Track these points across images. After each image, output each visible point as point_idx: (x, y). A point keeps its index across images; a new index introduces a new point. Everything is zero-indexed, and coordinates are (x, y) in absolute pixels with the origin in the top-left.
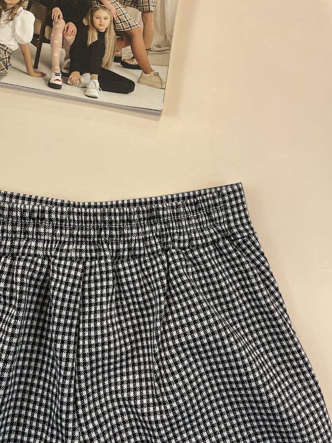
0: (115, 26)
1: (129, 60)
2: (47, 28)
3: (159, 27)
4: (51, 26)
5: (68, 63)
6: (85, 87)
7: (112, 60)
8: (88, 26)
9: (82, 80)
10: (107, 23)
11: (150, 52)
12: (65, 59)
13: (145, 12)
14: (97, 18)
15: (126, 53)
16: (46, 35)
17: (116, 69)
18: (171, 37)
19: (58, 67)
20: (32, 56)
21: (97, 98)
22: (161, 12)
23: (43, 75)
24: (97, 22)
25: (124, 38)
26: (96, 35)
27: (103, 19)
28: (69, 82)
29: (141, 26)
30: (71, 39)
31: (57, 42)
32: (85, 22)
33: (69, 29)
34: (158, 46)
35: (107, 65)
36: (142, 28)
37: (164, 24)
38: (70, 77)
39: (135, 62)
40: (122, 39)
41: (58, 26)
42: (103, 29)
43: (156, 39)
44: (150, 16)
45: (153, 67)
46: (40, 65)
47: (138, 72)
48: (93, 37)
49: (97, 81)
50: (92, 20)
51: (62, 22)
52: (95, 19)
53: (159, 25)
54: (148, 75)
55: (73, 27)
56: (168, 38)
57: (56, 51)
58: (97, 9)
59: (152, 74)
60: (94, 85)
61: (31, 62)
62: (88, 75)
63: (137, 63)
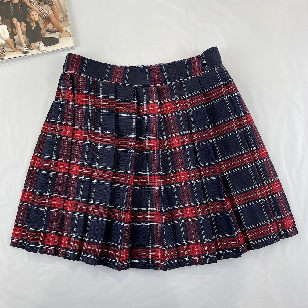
0: (41, 16)
1: (52, 29)
2: (13, 29)
3: (60, 10)
4: (15, 27)
5: (28, 40)
6: (38, 48)
7: (45, 32)
8: (30, 21)
9: (36, 45)
10: (37, 16)
11: (60, 22)
12: (26, 39)
13: (52, 5)
14: (32, 16)
15: (50, 27)
16: (15, 32)
17: (48, 35)
18: (66, 12)
19: (24, 44)
20: (12, 44)
21: (45, 51)
22: (58, 3)
23: (20, 50)
24: (33, 17)
25: (47, 20)
26: (34, 24)
27: (35, 15)
28: (31, 48)
29: (52, 12)
30: (25, 29)
31: (20, 33)
32: (28, 20)
33: (23, 26)
34: (62, 18)
35: (44, 35)
36: (53, 13)
37: (61, 7)
38: (31, 46)
39: (55, 29)
40: (46, 21)
41: (17, 26)
42: (36, 20)
43: (60, 16)
44: (54, 6)
45: (64, 29)
46: (17, 46)
47: (58, 33)
48: (34, 25)
49: (42, 44)
50: (30, 18)
51: (18, 24)
52: (31, 17)
53: (59, 9)
54: (63, 33)
55: (24, 24)
56: (65, 13)
57: (21, 37)
58: (30, 12)
59: (64, 31)
60: (42, 46)
61: (13, 46)
62: (38, 42)
63: (56, 29)
